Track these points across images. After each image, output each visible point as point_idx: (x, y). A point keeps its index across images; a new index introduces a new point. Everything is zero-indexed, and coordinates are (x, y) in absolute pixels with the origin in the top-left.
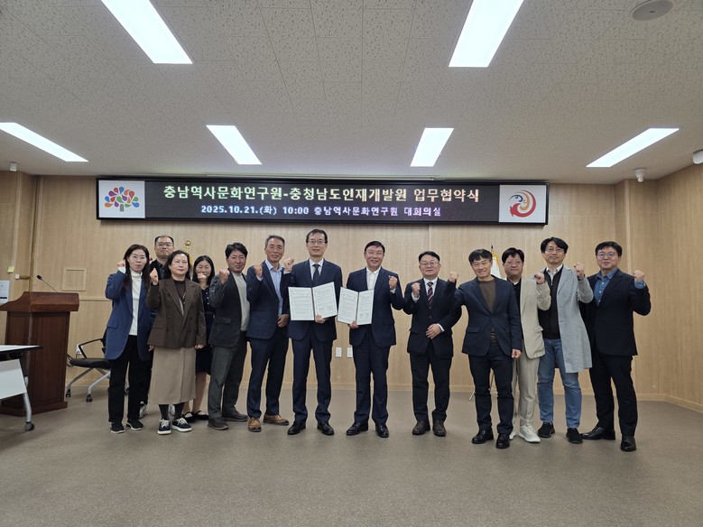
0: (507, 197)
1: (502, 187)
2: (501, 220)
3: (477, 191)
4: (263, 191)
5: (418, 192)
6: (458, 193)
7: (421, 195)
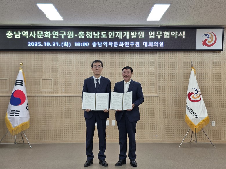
0: (200, 35)
1: (198, 30)
2: (197, 48)
3: (184, 32)
4: (63, 33)
5: (151, 33)
6: (173, 33)
7: (153, 35)
